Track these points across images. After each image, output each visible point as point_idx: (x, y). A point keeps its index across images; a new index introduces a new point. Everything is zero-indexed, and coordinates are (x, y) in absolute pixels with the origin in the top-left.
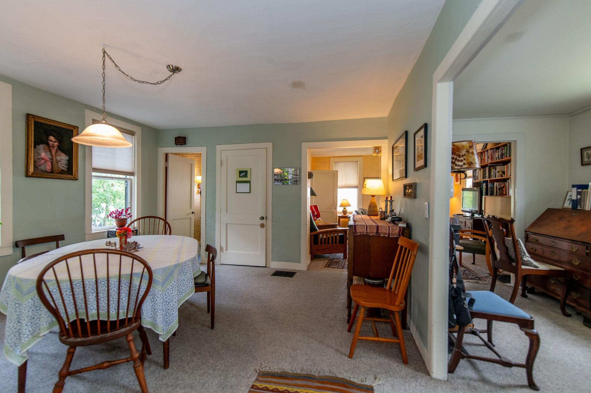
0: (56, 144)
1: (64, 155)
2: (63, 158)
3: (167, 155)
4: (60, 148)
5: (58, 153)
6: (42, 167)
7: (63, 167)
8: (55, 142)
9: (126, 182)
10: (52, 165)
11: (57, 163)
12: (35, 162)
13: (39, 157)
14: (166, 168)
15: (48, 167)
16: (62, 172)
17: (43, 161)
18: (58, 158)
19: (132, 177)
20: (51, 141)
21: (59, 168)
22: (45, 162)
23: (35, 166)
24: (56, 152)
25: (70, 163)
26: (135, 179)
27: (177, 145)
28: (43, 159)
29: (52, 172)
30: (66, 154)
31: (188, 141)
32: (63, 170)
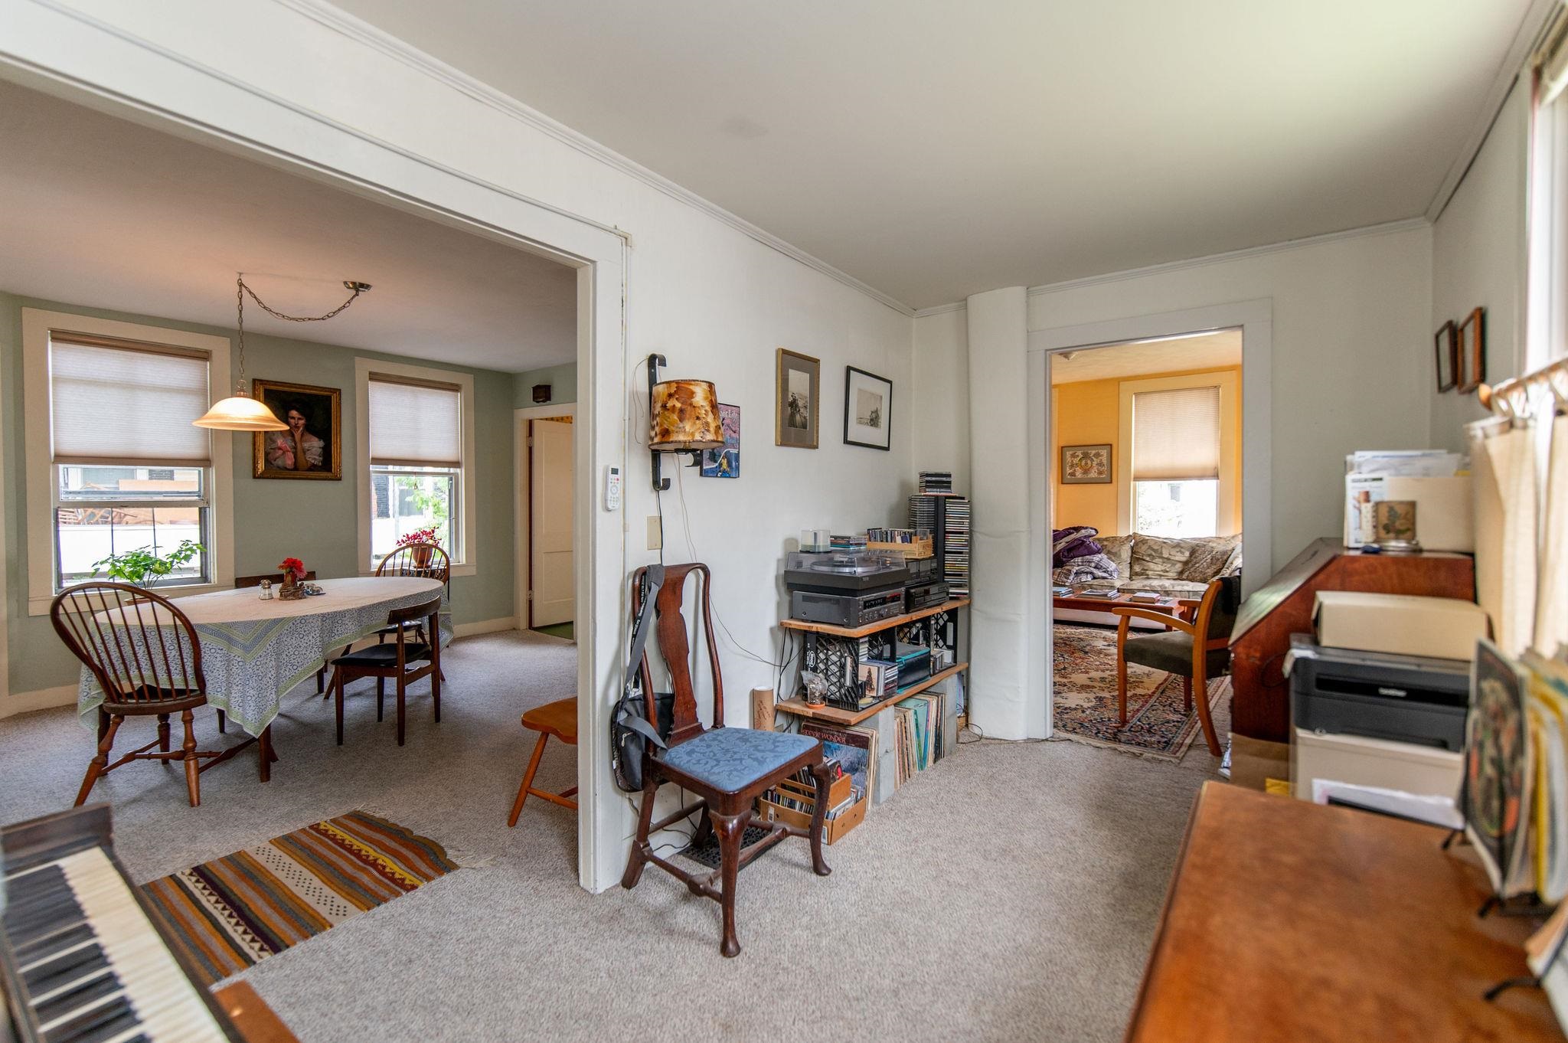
0: (302, 422)
1: (317, 439)
2: (315, 445)
3: (531, 423)
4: (310, 429)
5: (304, 439)
6: (279, 462)
7: (315, 459)
8: (299, 419)
9: (451, 479)
10: (295, 457)
11: (304, 453)
12: (267, 454)
13: (273, 446)
14: (530, 449)
15: (289, 461)
16: (313, 468)
17: (280, 452)
18: (306, 445)
19: (458, 470)
20: (293, 418)
21: (307, 461)
22: (284, 453)
23: (267, 461)
24: (302, 435)
25: (327, 452)
26: (461, 472)
27: (538, 402)
28: (280, 449)
29: (296, 468)
30: (320, 438)
31: (555, 393)
32: (313, 465)
